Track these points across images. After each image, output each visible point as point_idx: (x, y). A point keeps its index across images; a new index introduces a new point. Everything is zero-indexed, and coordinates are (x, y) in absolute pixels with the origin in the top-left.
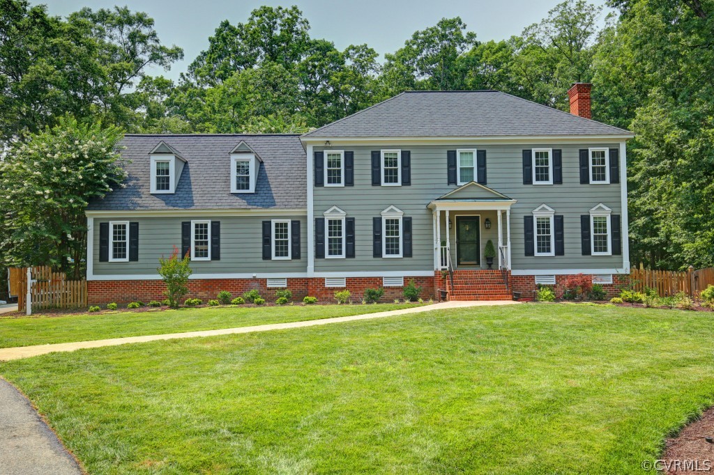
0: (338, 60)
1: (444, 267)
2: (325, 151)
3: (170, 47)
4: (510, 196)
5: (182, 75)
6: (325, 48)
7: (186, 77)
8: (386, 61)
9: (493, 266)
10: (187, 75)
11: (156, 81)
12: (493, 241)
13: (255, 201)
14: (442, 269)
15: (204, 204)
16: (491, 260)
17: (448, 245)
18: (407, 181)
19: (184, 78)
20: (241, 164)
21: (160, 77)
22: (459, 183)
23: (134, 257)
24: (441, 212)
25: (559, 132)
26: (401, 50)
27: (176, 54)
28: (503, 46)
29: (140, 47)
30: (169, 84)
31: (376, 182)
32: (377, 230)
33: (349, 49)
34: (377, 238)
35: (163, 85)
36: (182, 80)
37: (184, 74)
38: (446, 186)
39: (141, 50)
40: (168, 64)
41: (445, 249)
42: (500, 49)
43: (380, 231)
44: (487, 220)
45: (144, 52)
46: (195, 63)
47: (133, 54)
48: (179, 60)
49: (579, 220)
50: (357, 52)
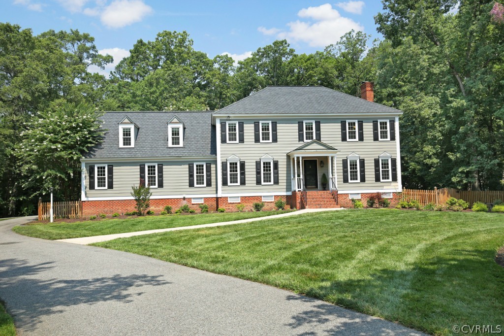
0: (208, 65)
1: (299, 189)
2: (227, 122)
3: (104, 55)
4: (336, 148)
5: (111, 73)
6: (201, 57)
7: (114, 74)
8: (239, 65)
9: (326, 189)
10: (115, 72)
11: (94, 76)
12: (326, 174)
13: (184, 151)
14: (299, 191)
15: (153, 154)
16: (325, 186)
17: (301, 177)
18: (275, 140)
19: (113, 75)
20: (174, 130)
21: (96, 73)
22: (305, 141)
23: (111, 186)
24: (297, 157)
25: (362, 111)
26: (249, 58)
27: (109, 59)
28: (311, 57)
29: (85, 55)
30: (102, 78)
31: (257, 140)
32: (259, 168)
33: (216, 58)
34: (258, 173)
35: (98, 78)
36: (111, 75)
37: (113, 72)
38: (298, 142)
39: (86, 57)
40: (103, 66)
41: (300, 179)
42: (309, 59)
43: (260, 169)
44: (321, 162)
45: (88, 58)
46: (119, 65)
47: (81, 59)
48: (110, 63)
49: (373, 161)
50: (221, 60)
